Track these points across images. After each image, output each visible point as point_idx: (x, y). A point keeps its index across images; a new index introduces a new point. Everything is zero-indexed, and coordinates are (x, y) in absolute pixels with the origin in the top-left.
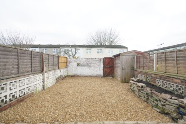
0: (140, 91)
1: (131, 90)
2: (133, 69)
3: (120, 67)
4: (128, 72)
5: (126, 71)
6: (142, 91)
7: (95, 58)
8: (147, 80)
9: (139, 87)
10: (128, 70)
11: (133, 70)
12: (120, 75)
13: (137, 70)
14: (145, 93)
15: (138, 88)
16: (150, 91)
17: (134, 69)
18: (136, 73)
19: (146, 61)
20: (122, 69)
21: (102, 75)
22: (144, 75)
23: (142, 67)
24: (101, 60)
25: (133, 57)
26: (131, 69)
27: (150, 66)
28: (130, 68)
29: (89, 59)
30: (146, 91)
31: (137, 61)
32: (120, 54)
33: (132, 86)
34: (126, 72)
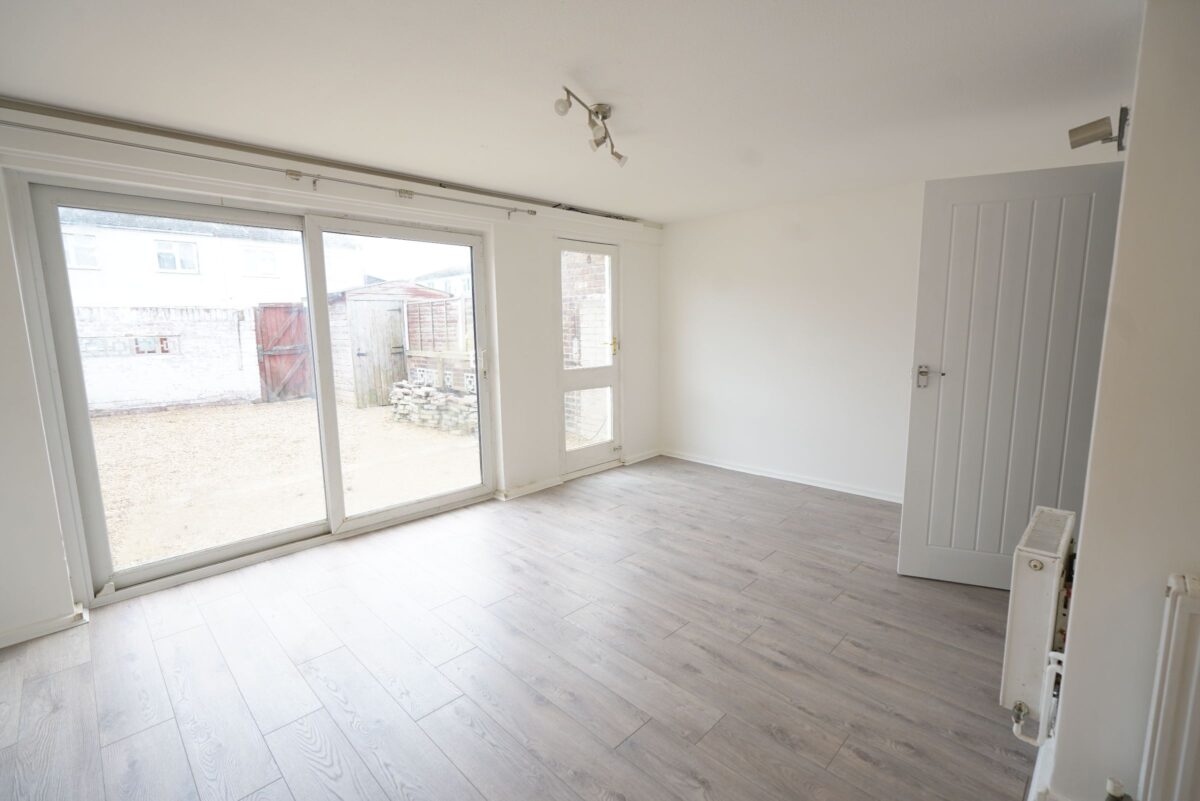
0: (422, 406)
1: (398, 416)
2: (399, 351)
3: (349, 349)
4: (382, 365)
5: (376, 360)
6: (426, 407)
7: (208, 311)
8: (444, 382)
9: (420, 397)
10: (381, 356)
11: (398, 356)
12: (353, 381)
13: (414, 353)
14: (434, 407)
15: (417, 401)
16: (444, 400)
17: (401, 353)
18: (410, 365)
19: (439, 322)
20: (359, 355)
21: (258, 395)
22: (436, 368)
23: (429, 341)
24: (241, 318)
25: (396, 305)
26: (394, 351)
27: (437, 338)
28: (388, 350)
29: (161, 314)
30: (436, 402)
31: (413, 322)
32: (343, 294)
33: (402, 402)
34: (376, 365)
